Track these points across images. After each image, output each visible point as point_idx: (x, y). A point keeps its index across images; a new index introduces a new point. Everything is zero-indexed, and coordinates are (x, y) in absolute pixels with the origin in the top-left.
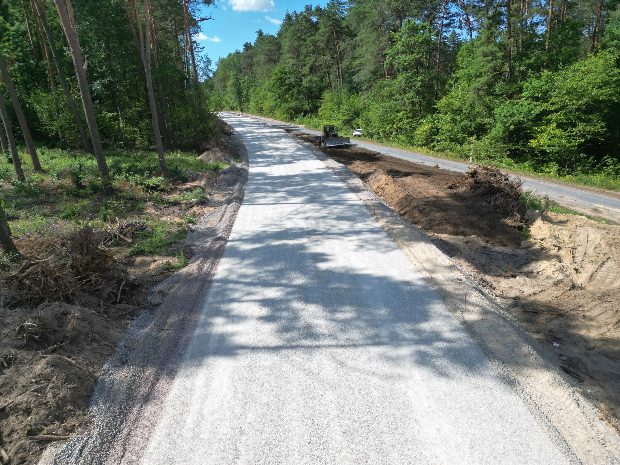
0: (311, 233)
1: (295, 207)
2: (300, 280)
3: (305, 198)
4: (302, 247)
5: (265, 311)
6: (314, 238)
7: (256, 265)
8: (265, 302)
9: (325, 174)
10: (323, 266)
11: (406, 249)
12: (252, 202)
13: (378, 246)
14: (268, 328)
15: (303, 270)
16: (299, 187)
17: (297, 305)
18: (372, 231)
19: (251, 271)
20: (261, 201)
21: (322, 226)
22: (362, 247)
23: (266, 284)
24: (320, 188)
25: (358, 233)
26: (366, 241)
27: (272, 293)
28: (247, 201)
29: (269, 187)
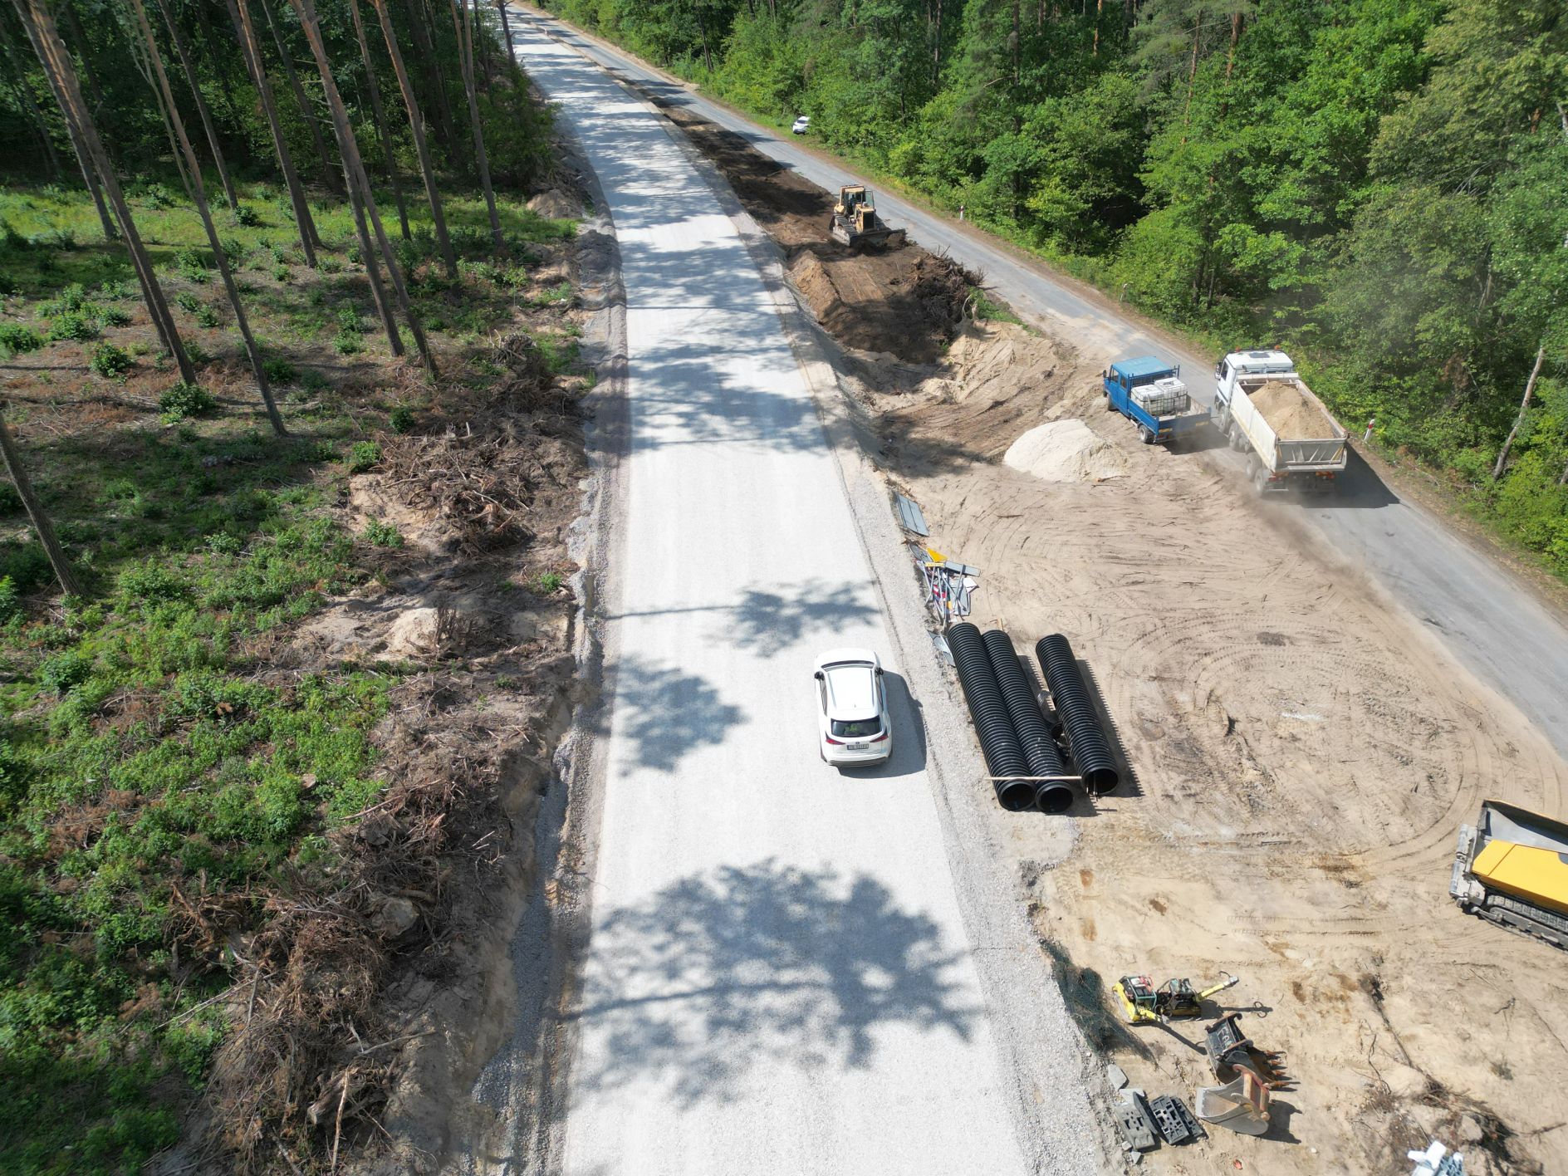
0: (715, 350)
1: (694, 314)
2: (706, 398)
3: (708, 298)
4: (706, 367)
5: (681, 421)
6: (719, 356)
7: (662, 384)
8: (680, 415)
9: (734, 252)
10: (727, 385)
11: (803, 370)
12: (640, 303)
13: (780, 364)
14: (685, 431)
15: (708, 390)
16: (700, 278)
17: (705, 416)
18: (780, 349)
19: (659, 390)
20: (652, 302)
21: (729, 341)
22: (765, 366)
23: (678, 402)
24: (728, 280)
25: (764, 350)
26: (771, 361)
27: (684, 408)
28: (633, 301)
29: (657, 276)
